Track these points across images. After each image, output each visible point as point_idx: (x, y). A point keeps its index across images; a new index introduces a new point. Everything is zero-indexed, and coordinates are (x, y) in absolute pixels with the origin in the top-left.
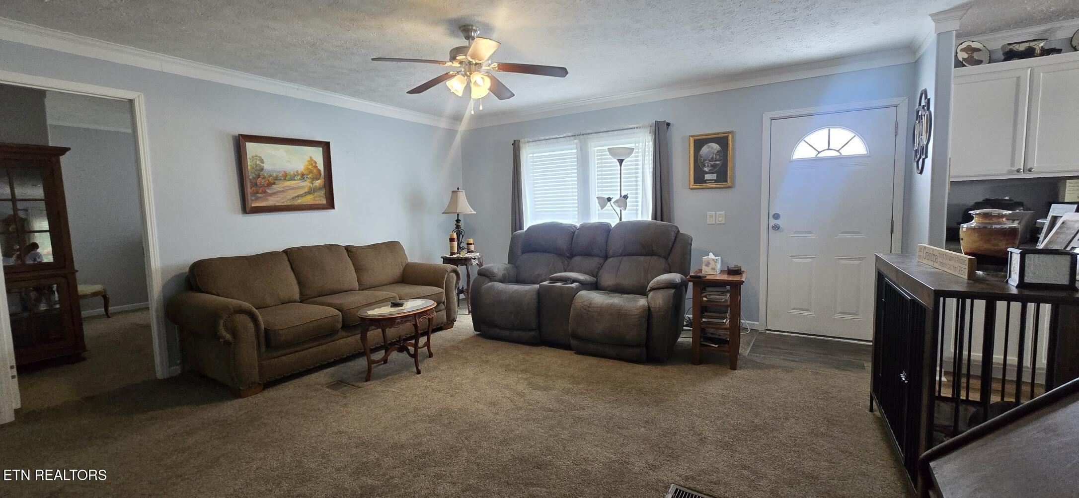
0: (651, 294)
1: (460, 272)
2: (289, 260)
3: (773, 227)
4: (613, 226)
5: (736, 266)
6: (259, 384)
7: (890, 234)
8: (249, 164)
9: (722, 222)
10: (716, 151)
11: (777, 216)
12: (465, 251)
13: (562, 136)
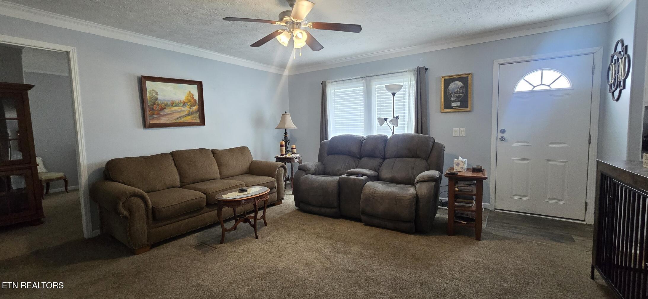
0: (418, 186)
1: (286, 167)
2: (173, 159)
3: (500, 139)
4: (389, 137)
5: (478, 166)
6: (148, 245)
7: (588, 145)
8: (148, 95)
9: (463, 135)
10: (459, 87)
11: (503, 131)
12: (290, 153)
13: (354, 78)
